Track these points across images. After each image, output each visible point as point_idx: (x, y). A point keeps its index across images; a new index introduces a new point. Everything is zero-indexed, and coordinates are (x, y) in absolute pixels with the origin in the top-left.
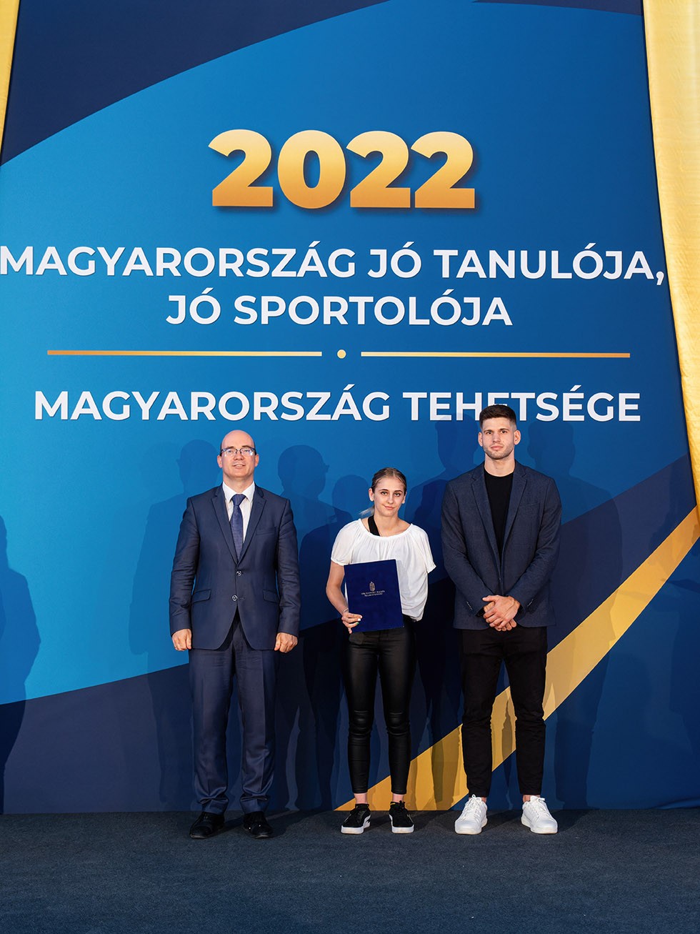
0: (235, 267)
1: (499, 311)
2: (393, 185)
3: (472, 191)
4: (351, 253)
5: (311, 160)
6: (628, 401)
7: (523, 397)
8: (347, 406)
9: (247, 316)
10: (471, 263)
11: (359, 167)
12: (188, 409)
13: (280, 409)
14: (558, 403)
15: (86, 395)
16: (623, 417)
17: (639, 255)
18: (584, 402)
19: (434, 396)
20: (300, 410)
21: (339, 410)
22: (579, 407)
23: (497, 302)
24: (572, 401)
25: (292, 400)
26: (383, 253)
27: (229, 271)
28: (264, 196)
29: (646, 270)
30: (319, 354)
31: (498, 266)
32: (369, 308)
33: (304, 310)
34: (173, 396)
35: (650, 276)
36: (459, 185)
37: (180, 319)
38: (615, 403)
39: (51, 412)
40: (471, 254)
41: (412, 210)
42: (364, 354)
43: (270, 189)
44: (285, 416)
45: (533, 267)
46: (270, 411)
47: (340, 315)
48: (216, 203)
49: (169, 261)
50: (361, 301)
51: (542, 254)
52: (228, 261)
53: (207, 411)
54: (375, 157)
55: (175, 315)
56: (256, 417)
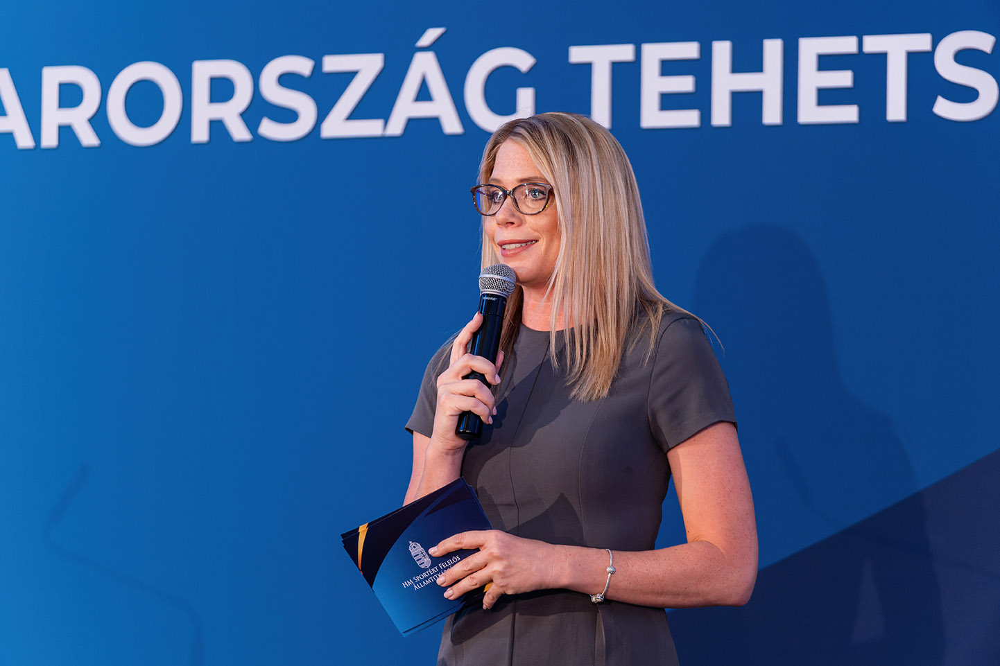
7: (897, 49)
8: (424, 92)
12: (34, 118)
13: (258, 109)
19: (654, 54)
20: (307, 110)
21: (406, 108)
25: (288, 80)
44: (270, 129)
46: (231, 114)
53: (79, 118)
56: (200, 133)
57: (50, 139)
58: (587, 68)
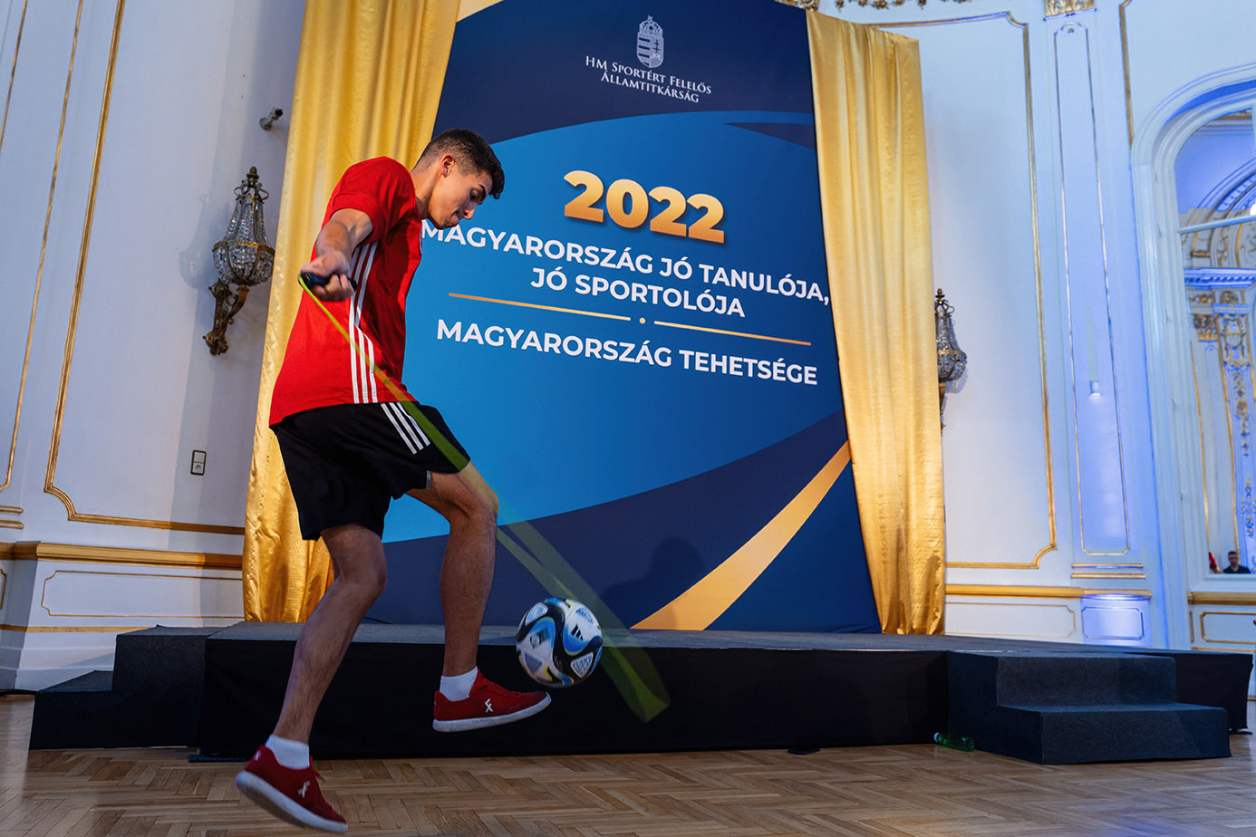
0: (578, 256)
1: (736, 307)
2: (675, 221)
3: (722, 233)
4: (650, 259)
5: (627, 197)
6: (810, 372)
7: (751, 362)
8: (645, 355)
9: (584, 289)
10: (721, 276)
11: (656, 207)
12: (542, 344)
13: (602, 352)
14: (771, 368)
15: (474, 327)
16: (807, 381)
17: (815, 286)
18: (785, 369)
19: (699, 355)
20: (616, 354)
21: (640, 357)
22: (783, 372)
23: (736, 301)
24: (779, 368)
25: (610, 346)
26: (669, 261)
27: (573, 258)
28: (597, 215)
29: (819, 295)
30: (629, 319)
31: (737, 281)
32: (660, 294)
33: (620, 290)
34: (533, 334)
35: (821, 299)
36: (714, 228)
37: (540, 284)
38: (802, 372)
39: (449, 335)
40: (721, 270)
41: (686, 238)
42: (656, 323)
43: (602, 211)
44: (605, 356)
45: (757, 284)
46: (596, 352)
47: (642, 296)
48: (566, 215)
49: (535, 246)
50: (656, 289)
51: (762, 276)
52: (573, 251)
53: (555, 347)
54: (666, 203)
55: (537, 282)
56: (588, 355)
57: (547, 350)
58: (683, 355)
